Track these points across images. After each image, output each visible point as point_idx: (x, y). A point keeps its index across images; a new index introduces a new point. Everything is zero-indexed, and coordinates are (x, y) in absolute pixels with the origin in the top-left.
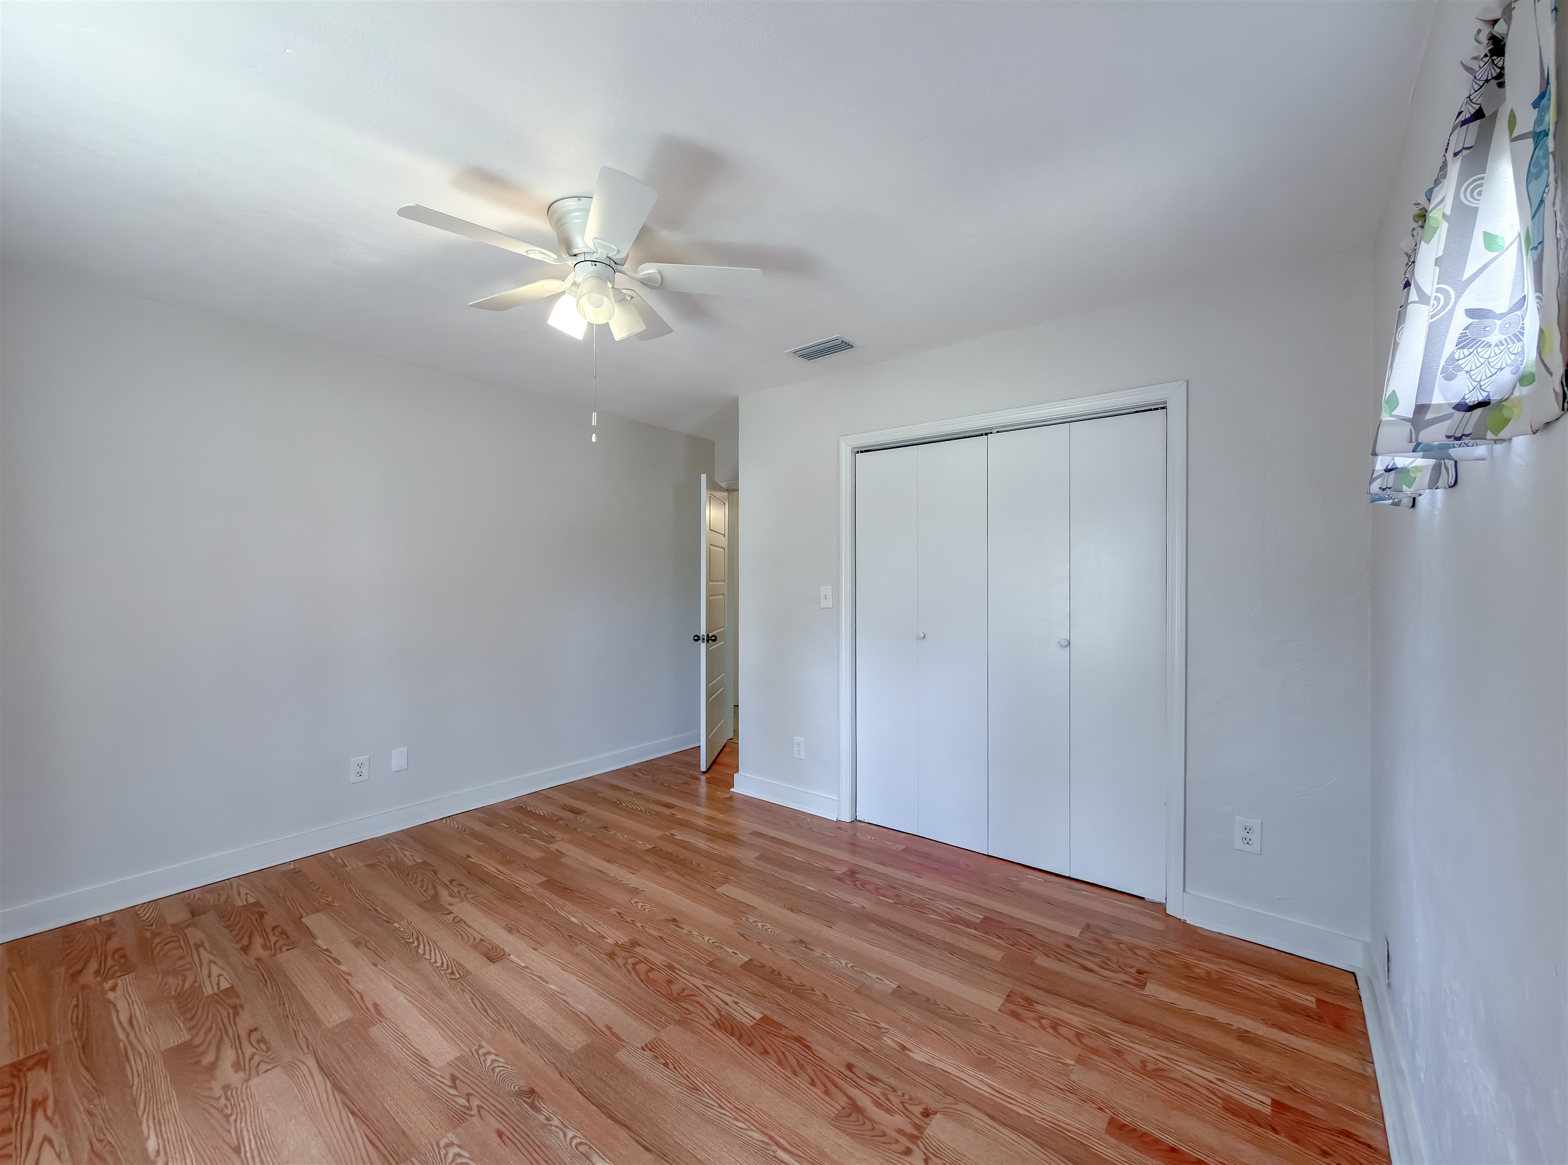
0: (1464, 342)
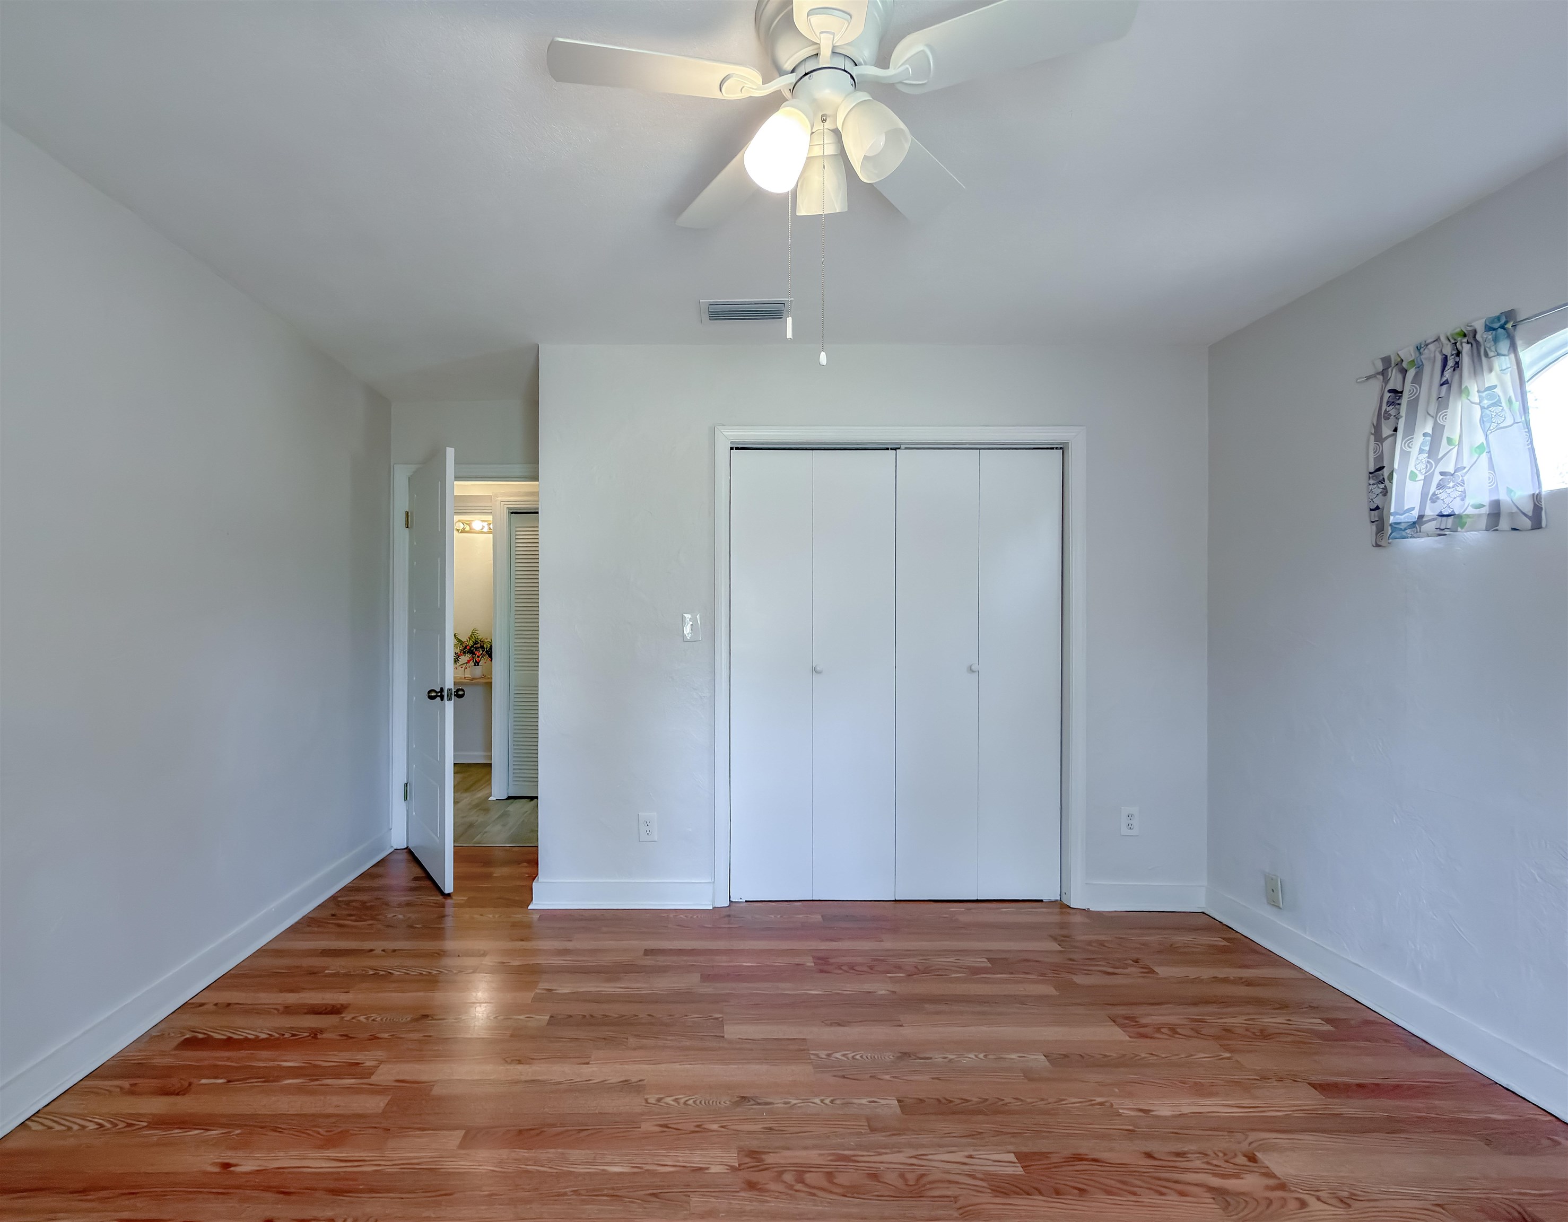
0: (1440, 486)
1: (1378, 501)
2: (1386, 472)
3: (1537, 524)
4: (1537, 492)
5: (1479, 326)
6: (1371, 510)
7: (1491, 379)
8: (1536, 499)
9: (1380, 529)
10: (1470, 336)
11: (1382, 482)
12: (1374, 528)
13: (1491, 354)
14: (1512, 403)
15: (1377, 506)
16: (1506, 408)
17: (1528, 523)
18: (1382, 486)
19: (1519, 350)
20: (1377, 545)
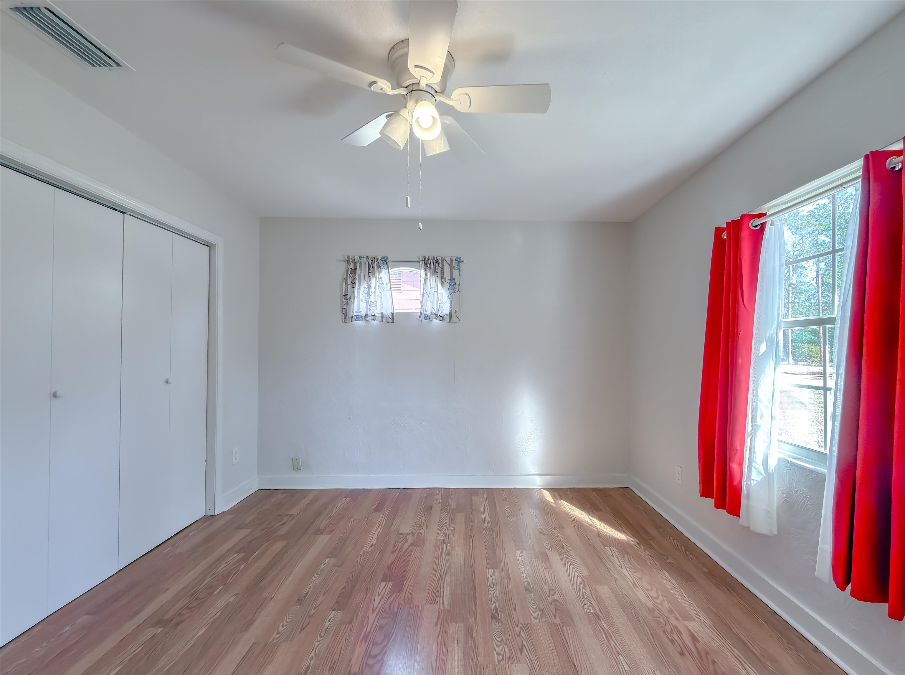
0: (370, 305)
1: (345, 306)
2: (348, 296)
3: (393, 321)
4: (393, 312)
5: (380, 258)
6: (343, 309)
7: (382, 275)
8: (393, 314)
9: (346, 316)
10: (376, 259)
11: (347, 299)
12: (343, 316)
13: (382, 268)
14: (387, 284)
15: (345, 308)
16: (385, 286)
17: (391, 321)
18: (346, 301)
19: (389, 269)
20: (345, 322)
